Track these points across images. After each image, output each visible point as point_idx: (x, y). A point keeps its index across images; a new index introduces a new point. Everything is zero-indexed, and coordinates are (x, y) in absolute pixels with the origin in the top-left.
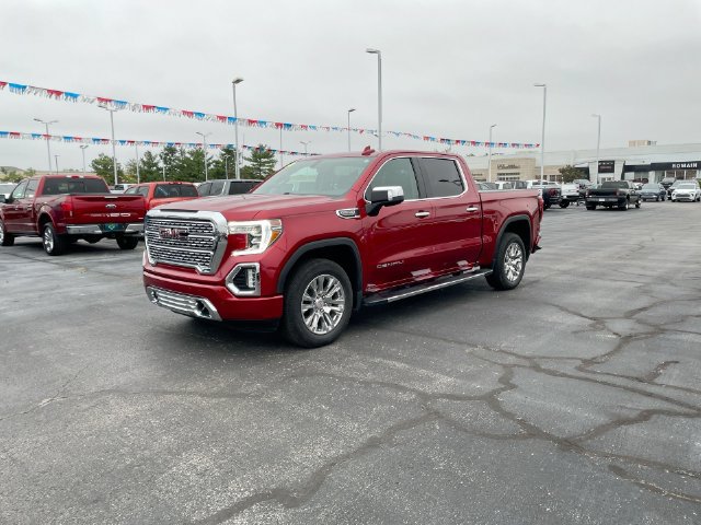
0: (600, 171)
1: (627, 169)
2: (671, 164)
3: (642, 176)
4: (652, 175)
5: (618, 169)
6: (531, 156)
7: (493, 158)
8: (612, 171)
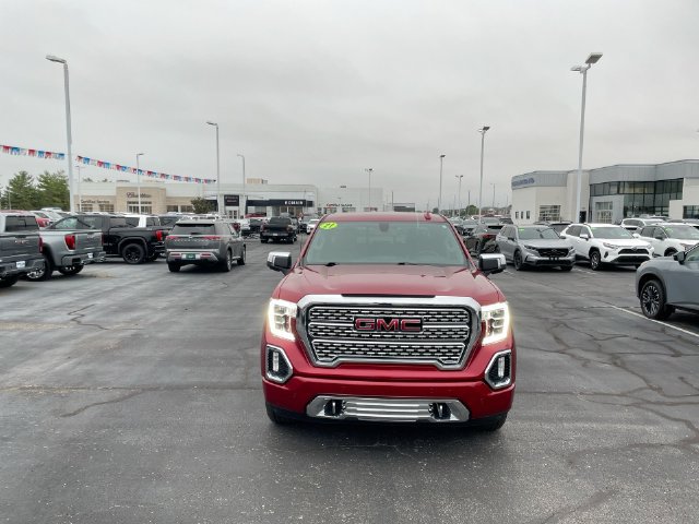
0: (227, 204)
1: (250, 203)
2: (284, 201)
3: (260, 209)
4: (269, 210)
5: (243, 202)
6: (161, 186)
7: (120, 185)
8: (237, 204)
